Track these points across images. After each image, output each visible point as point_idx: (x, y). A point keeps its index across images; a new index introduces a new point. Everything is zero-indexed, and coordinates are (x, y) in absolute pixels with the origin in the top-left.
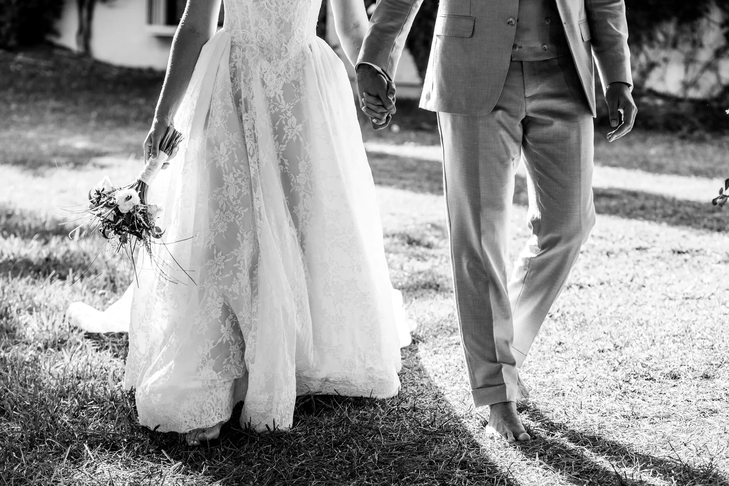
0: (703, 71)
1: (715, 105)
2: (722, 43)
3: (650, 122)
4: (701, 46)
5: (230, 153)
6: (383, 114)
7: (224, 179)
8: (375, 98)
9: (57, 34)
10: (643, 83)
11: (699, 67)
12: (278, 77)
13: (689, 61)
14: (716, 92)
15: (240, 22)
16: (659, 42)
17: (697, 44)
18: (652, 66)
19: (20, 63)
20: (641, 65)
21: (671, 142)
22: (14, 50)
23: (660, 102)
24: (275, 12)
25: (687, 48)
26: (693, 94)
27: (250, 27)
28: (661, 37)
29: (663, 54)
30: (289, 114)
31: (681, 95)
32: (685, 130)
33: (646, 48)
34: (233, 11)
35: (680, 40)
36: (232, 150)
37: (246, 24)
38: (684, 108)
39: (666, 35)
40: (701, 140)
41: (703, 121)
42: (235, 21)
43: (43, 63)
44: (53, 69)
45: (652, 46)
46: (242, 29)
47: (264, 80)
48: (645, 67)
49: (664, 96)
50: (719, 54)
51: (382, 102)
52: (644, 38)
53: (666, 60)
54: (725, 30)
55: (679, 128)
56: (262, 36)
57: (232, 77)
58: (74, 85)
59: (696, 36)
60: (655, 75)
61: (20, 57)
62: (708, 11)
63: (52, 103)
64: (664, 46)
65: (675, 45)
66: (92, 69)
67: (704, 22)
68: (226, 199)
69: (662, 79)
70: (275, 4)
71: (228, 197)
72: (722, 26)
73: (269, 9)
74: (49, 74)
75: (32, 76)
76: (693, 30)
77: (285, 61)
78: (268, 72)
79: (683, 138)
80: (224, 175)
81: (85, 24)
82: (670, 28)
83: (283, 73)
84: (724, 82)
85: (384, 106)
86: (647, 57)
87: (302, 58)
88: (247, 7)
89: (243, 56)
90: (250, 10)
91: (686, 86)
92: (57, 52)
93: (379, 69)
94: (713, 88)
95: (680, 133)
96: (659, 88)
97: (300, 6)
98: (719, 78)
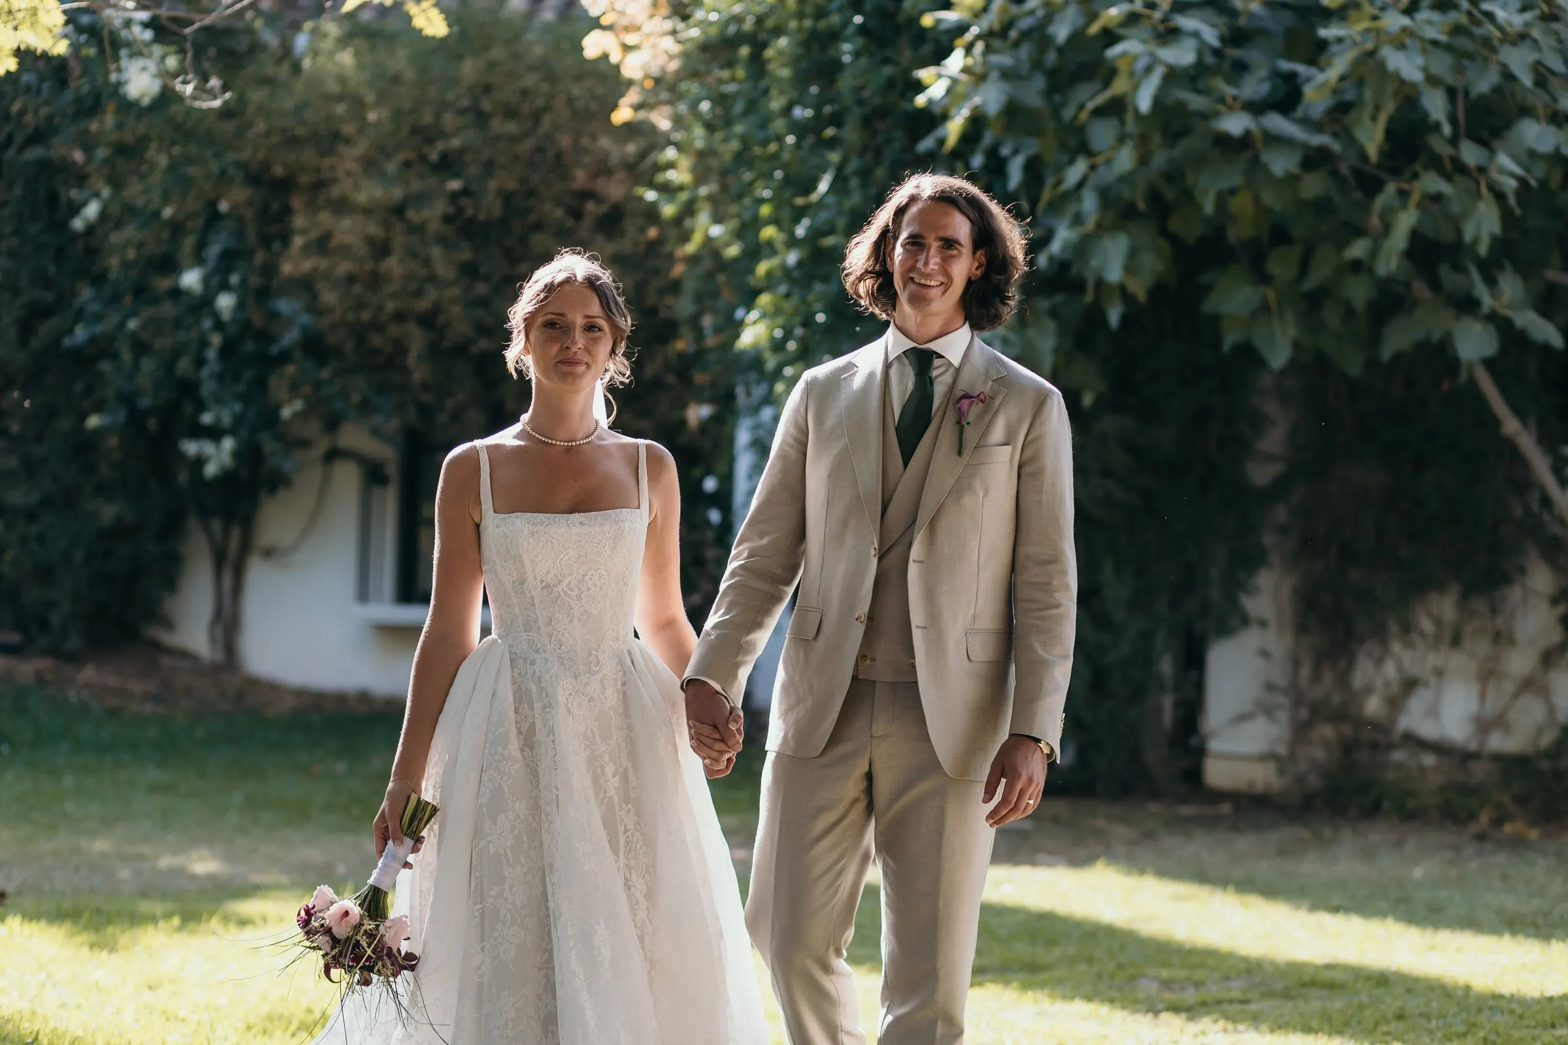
0: (1516, 695)
1: (1545, 765)
2: (1555, 636)
3: (1411, 804)
4: (1512, 642)
5: (516, 832)
6: (722, 752)
7: (506, 873)
8: (711, 728)
9: (168, 624)
10: (1393, 720)
11: (1509, 687)
12: (589, 701)
13: (1488, 675)
14: (1548, 739)
15: (521, 622)
16: (1423, 635)
17: (1502, 638)
18: (1410, 685)
19: (88, 685)
20: (1387, 684)
21: (1456, 848)
22: (74, 659)
23: (1429, 760)
24: (577, 602)
25: (1483, 647)
26: (1497, 742)
27: (539, 628)
28: (1427, 625)
29: (1433, 660)
30: (606, 758)
31: (1473, 746)
32: (1484, 818)
33: (1396, 647)
34: (509, 607)
35: (1468, 630)
36: (519, 828)
37: (532, 623)
38: (1479, 772)
39: (1438, 622)
40: (1518, 844)
41: (1522, 800)
42: (512, 621)
43: (137, 686)
44: (157, 699)
45: (1409, 645)
46: (525, 632)
47: (570, 706)
48: (1395, 688)
49: (1440, 748)
50: (1548, 659)
51: (721, 736)
52: (1393, 627)
53: (1439, 673)
54: (1561, 609)
55: (1472, 816)
56: (560, 641)
57: (517, 705)
58: (200, 733)
59: (1500, 621)
60: (1417, 704)
61: (89, 673)
62: (1522, 571)
63: (153, 774)
64: (1436, 642)
65: (1456, 641)
66: (239, 696)
67: (1515, 593)
68: (511, 907)
69: (1434, 712)
70: (577, 590)
71: (513, 903)
72: (1554, 601)
73: (566, 599)
74: (149, 708)
75: (113, 713)
76: (1494, 611)
77: (599, 676)
78: (574, 694)
79: (1481, 837)
80: (505, 867)
81: (227, 601)
82: (1445, 606)
83: (596, 694)
84: (1562, 718)
85: (722, 741)
86: (1400, 667)
87: (621, 673)
88: (532, 598)
89: (532, 671)
90: (537, 602)
91: (1484, 725)
92: (166, 661)
93: (717, 686)
94: (1540, 731)
95: (1474, 828)
96: (1428, 730)
97: (613, 591)
98: (1551, 710)
